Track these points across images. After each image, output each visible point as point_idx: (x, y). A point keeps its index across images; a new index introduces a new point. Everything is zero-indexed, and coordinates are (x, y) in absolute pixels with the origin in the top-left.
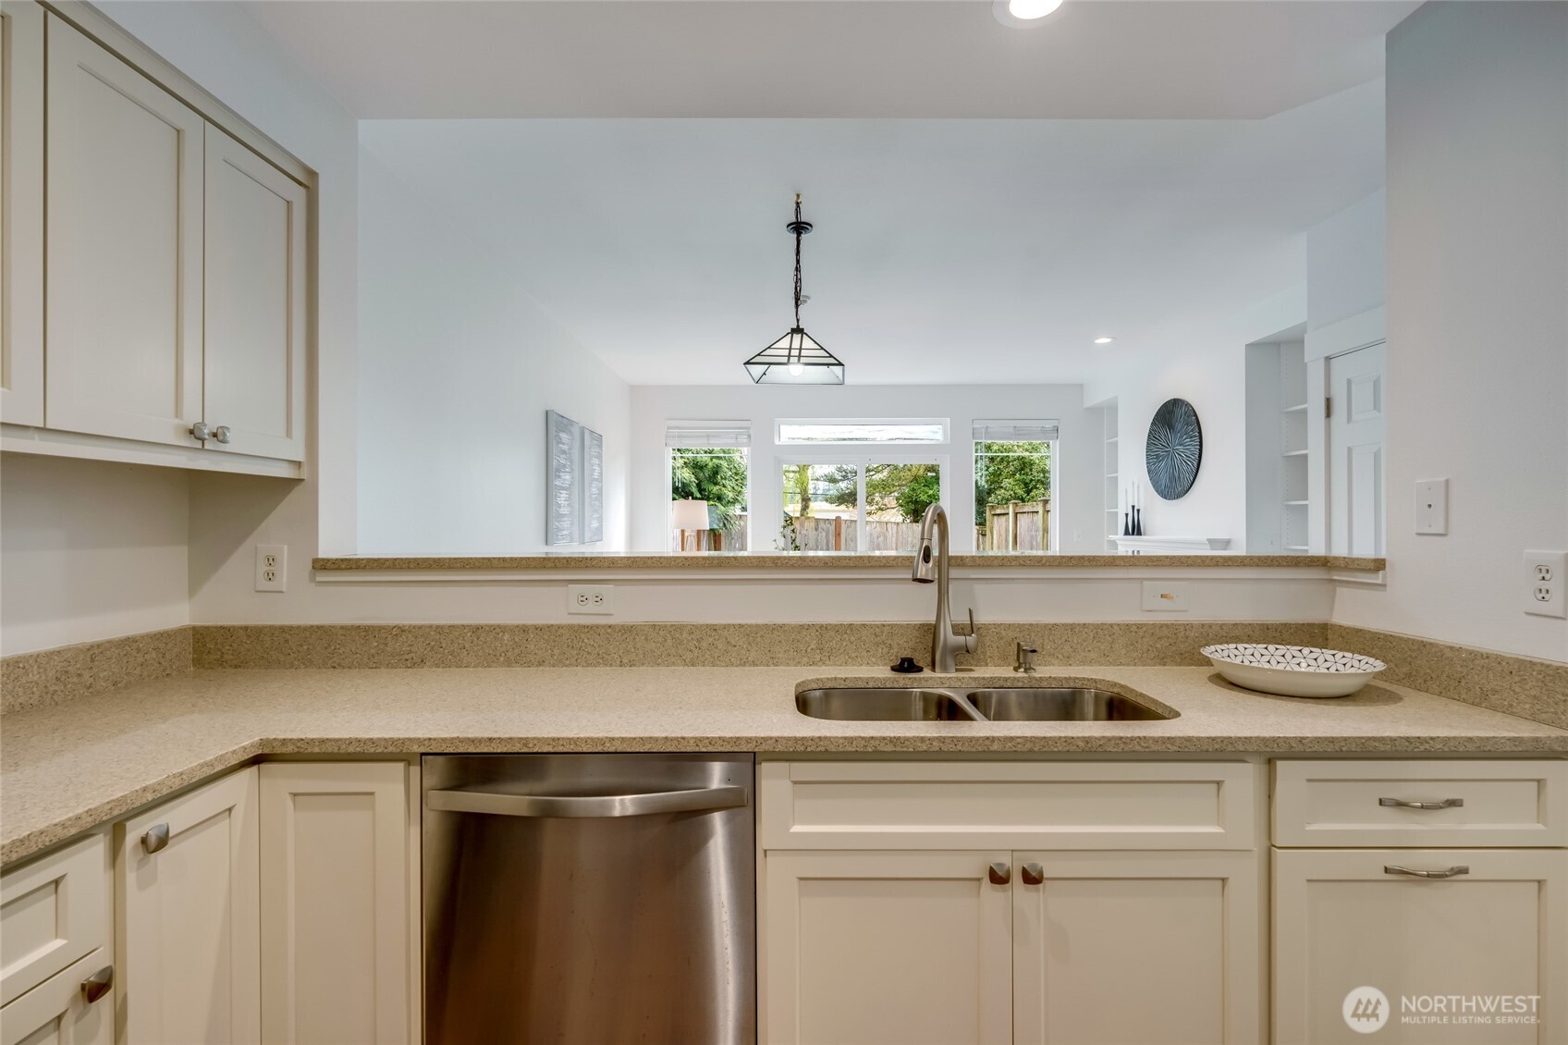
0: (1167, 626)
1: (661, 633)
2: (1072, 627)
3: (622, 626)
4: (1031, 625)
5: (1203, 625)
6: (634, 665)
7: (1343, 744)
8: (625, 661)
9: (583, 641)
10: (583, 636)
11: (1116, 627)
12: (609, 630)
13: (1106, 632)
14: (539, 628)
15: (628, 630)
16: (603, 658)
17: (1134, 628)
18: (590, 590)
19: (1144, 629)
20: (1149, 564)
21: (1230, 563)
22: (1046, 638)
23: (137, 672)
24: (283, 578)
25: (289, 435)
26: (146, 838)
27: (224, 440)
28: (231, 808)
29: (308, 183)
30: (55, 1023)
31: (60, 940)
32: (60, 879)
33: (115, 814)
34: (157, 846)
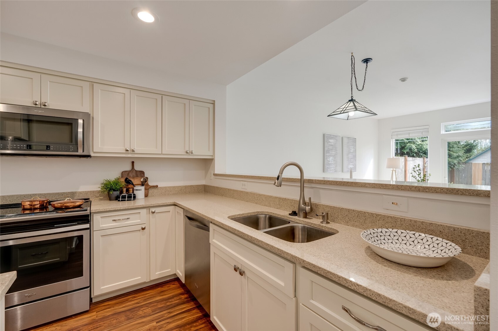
0: (391, 217)
2: (349, 210)
4: (334, 207)
5: (411, 220)
7: (318, 269)
9: (241, 195)
10: (241, 193)
11: (367, 213)
13: (363, 215)
14: (236, 191)
16: (244, 199)
17: (375, 215)
19: (380, 217)
20: (382, 187)
21: (427, 190)
22: (339, 213)
23: (193, 191)
24: (212, 177)
25: (209, 150)
26: (152, 211)
27: (192, 153)
28: (170, 211)
29: (213, 103)
30: (139, 231)
31: (140, 221)
32: (140, 213)
33: (147, 206)
34: (153, 213)
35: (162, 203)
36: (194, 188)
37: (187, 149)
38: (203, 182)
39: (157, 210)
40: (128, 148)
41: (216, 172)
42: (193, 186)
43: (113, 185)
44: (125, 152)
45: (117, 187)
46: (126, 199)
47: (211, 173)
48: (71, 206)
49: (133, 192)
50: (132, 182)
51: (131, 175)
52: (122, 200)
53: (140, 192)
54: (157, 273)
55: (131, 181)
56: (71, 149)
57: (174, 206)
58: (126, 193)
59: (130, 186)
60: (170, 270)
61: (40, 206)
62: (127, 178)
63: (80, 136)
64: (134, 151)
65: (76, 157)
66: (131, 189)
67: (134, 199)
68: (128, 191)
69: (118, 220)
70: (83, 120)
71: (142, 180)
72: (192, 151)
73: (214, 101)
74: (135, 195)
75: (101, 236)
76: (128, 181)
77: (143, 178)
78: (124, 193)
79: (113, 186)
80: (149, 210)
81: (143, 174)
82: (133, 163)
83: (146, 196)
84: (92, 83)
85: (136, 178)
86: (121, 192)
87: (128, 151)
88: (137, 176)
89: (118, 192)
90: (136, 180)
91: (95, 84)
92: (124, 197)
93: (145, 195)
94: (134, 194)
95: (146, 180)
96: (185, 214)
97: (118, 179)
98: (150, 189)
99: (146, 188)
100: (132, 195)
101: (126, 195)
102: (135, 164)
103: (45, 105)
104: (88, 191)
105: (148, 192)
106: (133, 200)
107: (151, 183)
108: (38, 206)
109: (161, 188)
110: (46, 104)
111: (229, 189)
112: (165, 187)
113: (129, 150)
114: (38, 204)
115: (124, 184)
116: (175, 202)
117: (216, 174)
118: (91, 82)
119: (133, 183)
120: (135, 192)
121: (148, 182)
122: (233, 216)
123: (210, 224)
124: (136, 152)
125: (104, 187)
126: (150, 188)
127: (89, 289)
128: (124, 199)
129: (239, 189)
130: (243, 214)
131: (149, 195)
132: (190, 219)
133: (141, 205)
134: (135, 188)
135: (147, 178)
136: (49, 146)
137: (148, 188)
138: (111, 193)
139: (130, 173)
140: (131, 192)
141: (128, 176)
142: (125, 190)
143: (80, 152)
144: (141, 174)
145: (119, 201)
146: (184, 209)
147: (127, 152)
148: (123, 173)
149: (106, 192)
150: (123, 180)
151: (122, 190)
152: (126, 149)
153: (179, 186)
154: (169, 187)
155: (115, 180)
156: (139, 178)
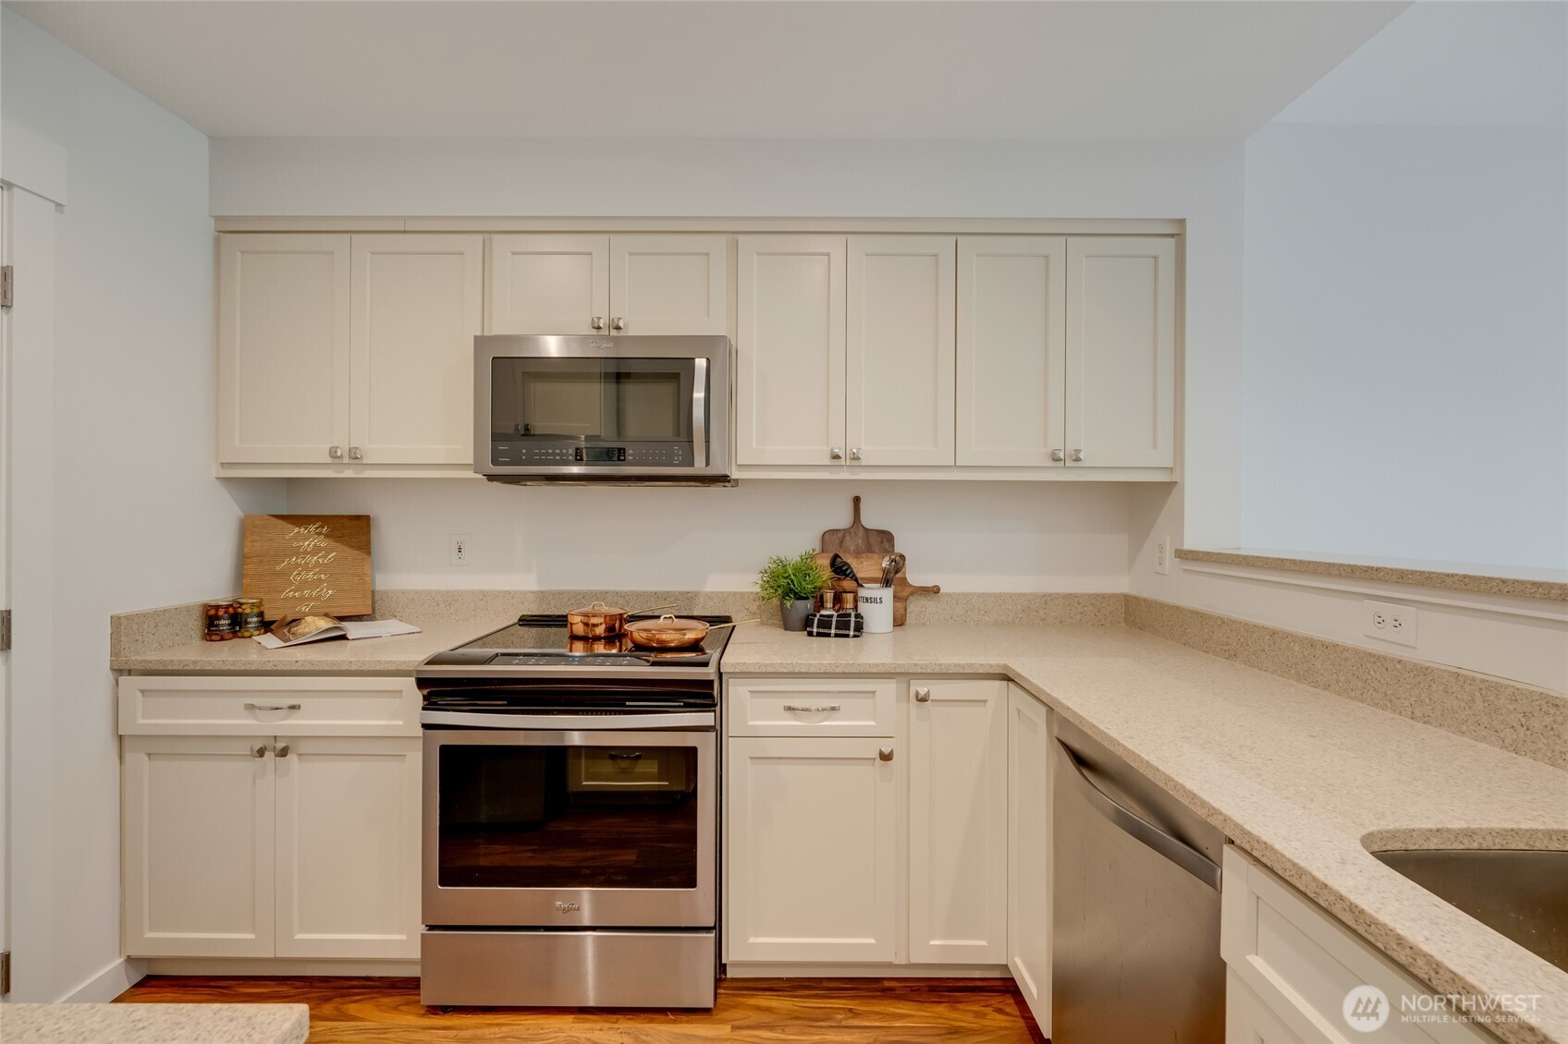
1: (1468, 688)
3: (1415, 665)
6: (1429, 723)
8: (1418, 713)
9: (1369, 672)
10: (1369, 665)
12: (1399, 667)
14: (1325, 646)
15: (1424, 673)
16: (1391, 701)
18: (1389, 610)
23: (1078, 617)
24: (1167, 563)
25: (1155, 447)
26: (917, 693)
27: (1078, 460)
28: (985, 701)
29: (1177, 233)
30: (871, 761)
31: (873, 723)
32: (874, 692)
33: (898, 671)
34: (922, 700)
35: (956, 665)
36: (1079, 603)
37: (1055, 443)
38: (1119, 584)
39: (938, 690)
40: (840, 448)
41: (1190, 544)
42: (1076, 596)
43: (793, 577)
44: (827, 461)
45: (806, 586)
46: (833, 631)
47: (1161, 548)
48: (672, 641)
49: (856, 608)
50: (852, 572)
51: (850, 544)
52: (819, 635)
53: (877, 608)
54: (932, 943)
55: (849, 567)
56: (676, 458)
57: (1004, 683)
58: (834, 606)
59: (848, 584)
60: (984, 943)
61: (605, 631)
62: (836, 556)
63: (698, 412)
64: (858, 459)
65: (693, 484)
66: (850, 597)
67: (857, 633)
68: (838, 599)
69: (802, 710)
70: (708, 359)
71: (885, 564)
72: (1078, 451)
73: (1182, 222)
74: (862, 618)
75: (751, 758)
76: (840, 569)
77: (887, 558)
78: (827, 609)
79: (792, 581)
80: (905, 685)
81: (888, 541)
82: (857, 500)
83: (899, 622)
84: (734, 233)
85: (864, 555)
86: (820, 604)
87: (837, 457)
88: (869, 550)
89: (809, 604)
90: (865, 563)
91: (741, 238)
92: (825, 623)
93: (894, 620)
94: (858, 616)
95: (898, 564)
96: (1056, 732)
97: (813, 557)
98: (911, 598)
99: (899, 595)
100: (853, 619)
101: (831, 616)
102: (862, 505)
103: (618, 328)
104: (729, 594)
105: (906, 610)
106: (855, 636)
107: (915, 577)
108: (600, 630)
109: (950, 595)
110: (621, 324)
111: (1274, 633)
112: (965, 595)
113: (841, 454)
114: (601, 624)
115: (827, 574)
116: (1006, 667)
117: (1191, 552)
118: (731, 235)
119: (854, 575)
120: (863, 608)
121: (904, 573)
122: (1393, 835)
123: (1227, 849)
124: (864, 462)
125: (768, 582)
126: (912, 594)
127: (713, 935)
128: (826, 631)
129: (1351, 641)
130: (1470, 833)
131: (908, 621)
132: (1080, 760)
133: (877, 665)
134: (862, 593)
135: (902, 557)
136: (624, 449)
137: (905, 593)
138: (788, 604)
139: (848, 538)
140: (850, 605)
141: (841, 546)
142: (829, 596)
143: (699, 467)
144: (882, 542)
145: (810, 634)
146: (1050, 709)
147: (836, 462)
148: (828, 536)
149: (774, 599)
150: (825, 561)
151: (822, 596)
152: (832, 450)
153: (1019, 595)
154: (980, 595)
155: (802, 560)
156: (875, 555)
